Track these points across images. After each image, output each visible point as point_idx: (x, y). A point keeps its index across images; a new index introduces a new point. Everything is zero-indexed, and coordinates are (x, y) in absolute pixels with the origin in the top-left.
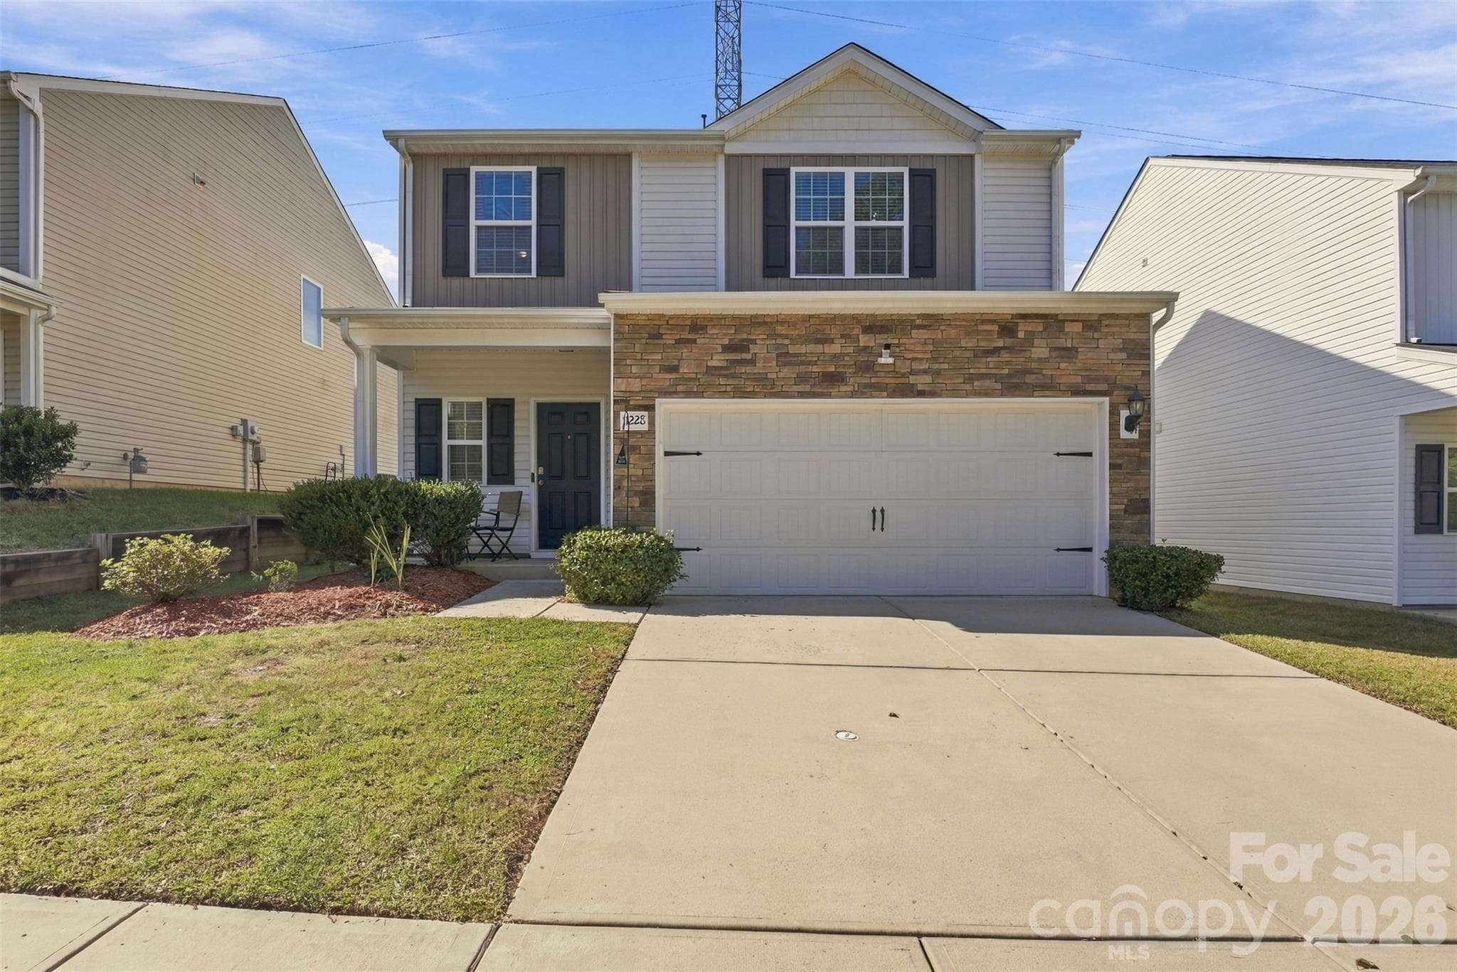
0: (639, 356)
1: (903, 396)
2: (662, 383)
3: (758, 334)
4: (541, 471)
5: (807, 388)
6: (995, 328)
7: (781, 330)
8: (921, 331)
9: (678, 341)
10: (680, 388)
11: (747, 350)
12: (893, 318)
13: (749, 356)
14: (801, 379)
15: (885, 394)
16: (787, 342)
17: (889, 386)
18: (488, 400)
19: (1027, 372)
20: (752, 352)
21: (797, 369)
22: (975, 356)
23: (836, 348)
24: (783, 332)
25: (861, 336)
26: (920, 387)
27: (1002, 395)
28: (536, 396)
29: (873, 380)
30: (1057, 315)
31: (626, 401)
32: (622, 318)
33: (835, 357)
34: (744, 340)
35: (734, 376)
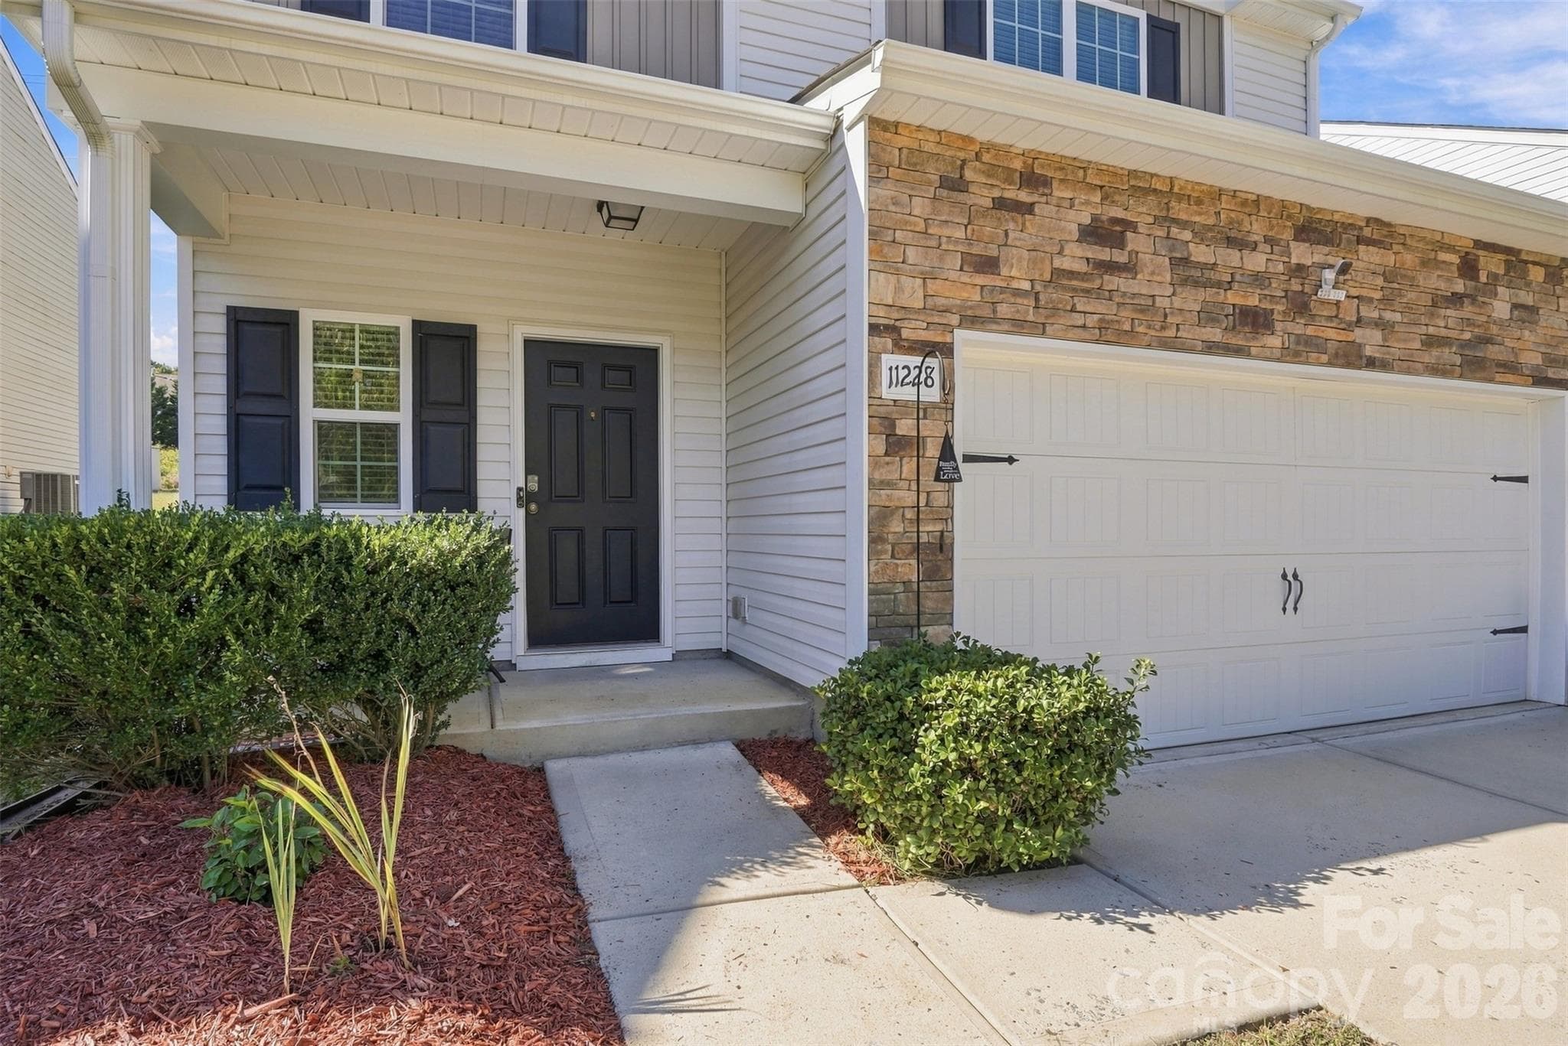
0: (921, 226)
1: (1348, 365)
2: (965, 295)
3: (1141, 213)
4: (534, 486)
5: (1215, 334)
6: (1454, 259)
7: (1179, 209)
8: (1370, 248)
9: (1000, 204)
10: (1004, 310)
11: (1119, 243)
12: (1336, 217)
13: (1120, 257)
14: (1207, 316)
15: (1325, 358)
16: (1187, 235)
17: (1329, 344)
18: (417, 325)
19: (1488, 341)
20: (1129, 248)
21: (1202, 294)
22: (1434, 305)
23: (1257, 261)
24: (1183, 216)
25: (1292, 244)
26: (1368, 351)
27: (1461, 377)
28: (532, 321)
29: (1310, 331)
30: (1519, 251)
31: (893, 330)
32: (885, 129)
33: (1259, 279)
34: (1115, 221)
35: (1098, 294)
